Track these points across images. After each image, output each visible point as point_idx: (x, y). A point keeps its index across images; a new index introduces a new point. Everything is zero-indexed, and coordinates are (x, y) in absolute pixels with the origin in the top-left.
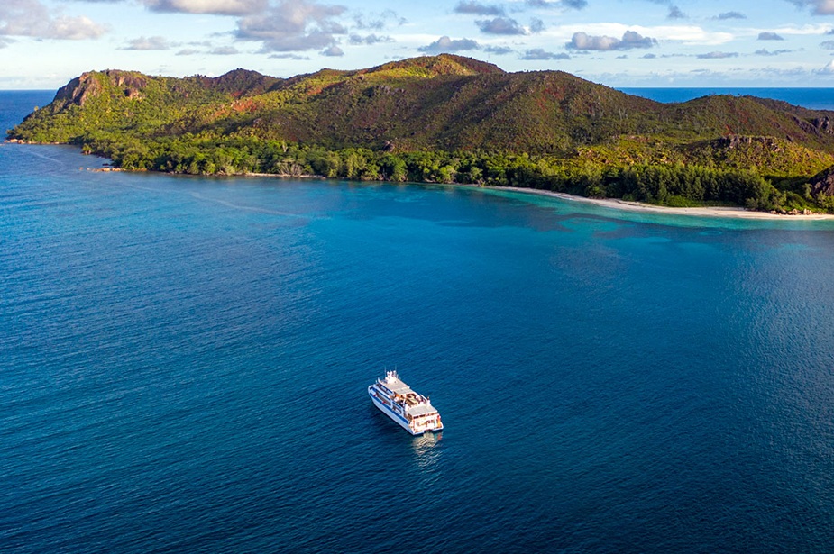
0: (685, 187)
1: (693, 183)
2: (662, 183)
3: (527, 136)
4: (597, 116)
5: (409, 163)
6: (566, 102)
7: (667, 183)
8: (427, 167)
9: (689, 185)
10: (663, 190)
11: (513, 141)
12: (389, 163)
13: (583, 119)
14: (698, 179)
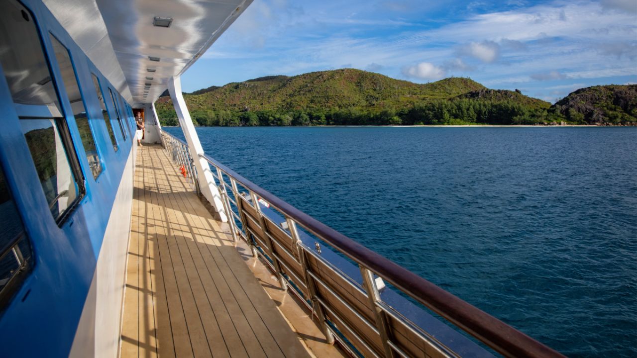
0: (462, 112)
1: (468, 109)
2: (445, 111)
3: (337, 99)
4: (380, 89)
5: (260, 115)
6: (359, 83)
7: (449, 111)
8: (271, 116)
9: (465, 111)
10: (447, 115)
11: (327, 102)
12: (246, 116)
13: (371, 91)
14: (471, 107)
